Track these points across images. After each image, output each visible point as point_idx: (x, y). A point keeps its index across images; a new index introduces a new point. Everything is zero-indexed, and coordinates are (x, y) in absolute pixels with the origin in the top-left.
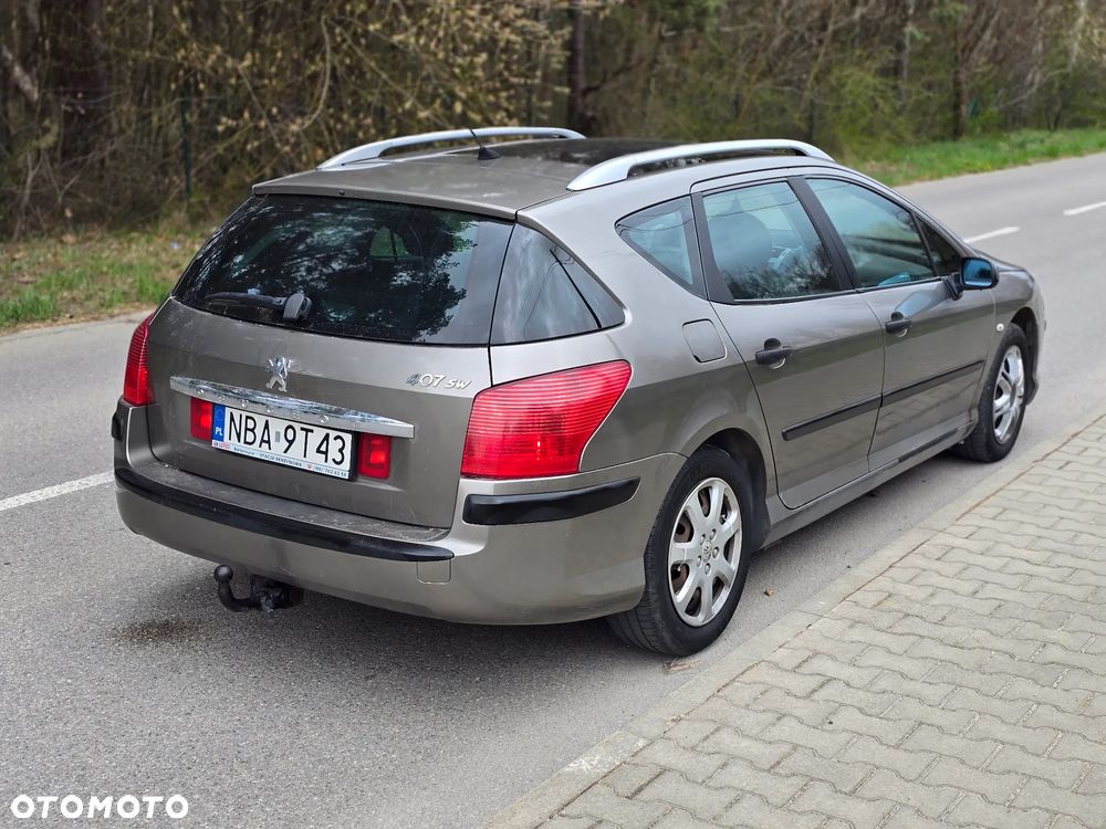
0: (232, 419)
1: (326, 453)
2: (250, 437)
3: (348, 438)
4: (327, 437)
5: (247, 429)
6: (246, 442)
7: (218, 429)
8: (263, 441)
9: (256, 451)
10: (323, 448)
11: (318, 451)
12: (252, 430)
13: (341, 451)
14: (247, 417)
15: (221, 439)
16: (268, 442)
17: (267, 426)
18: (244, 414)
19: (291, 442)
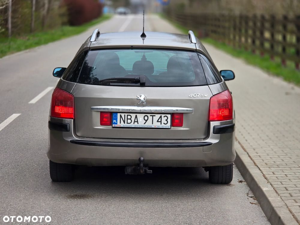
0: (121, 116)
1: (161, 122)
2: (129, 121)
3: (169, 116)
4: (161, 117)
5: (127, 119)
6: (127, 123)
7: (114, 121)
8: (135, 121)
9: (132, 125)
10: (160, 120)
11: (158, 121)
12: (130, 119)
13: (167, 120)
14: (127, 115)
15: (117, 124)
16: (137, 122)
17: (136, 117)
18: (126, 114)
19: (146, 121)
